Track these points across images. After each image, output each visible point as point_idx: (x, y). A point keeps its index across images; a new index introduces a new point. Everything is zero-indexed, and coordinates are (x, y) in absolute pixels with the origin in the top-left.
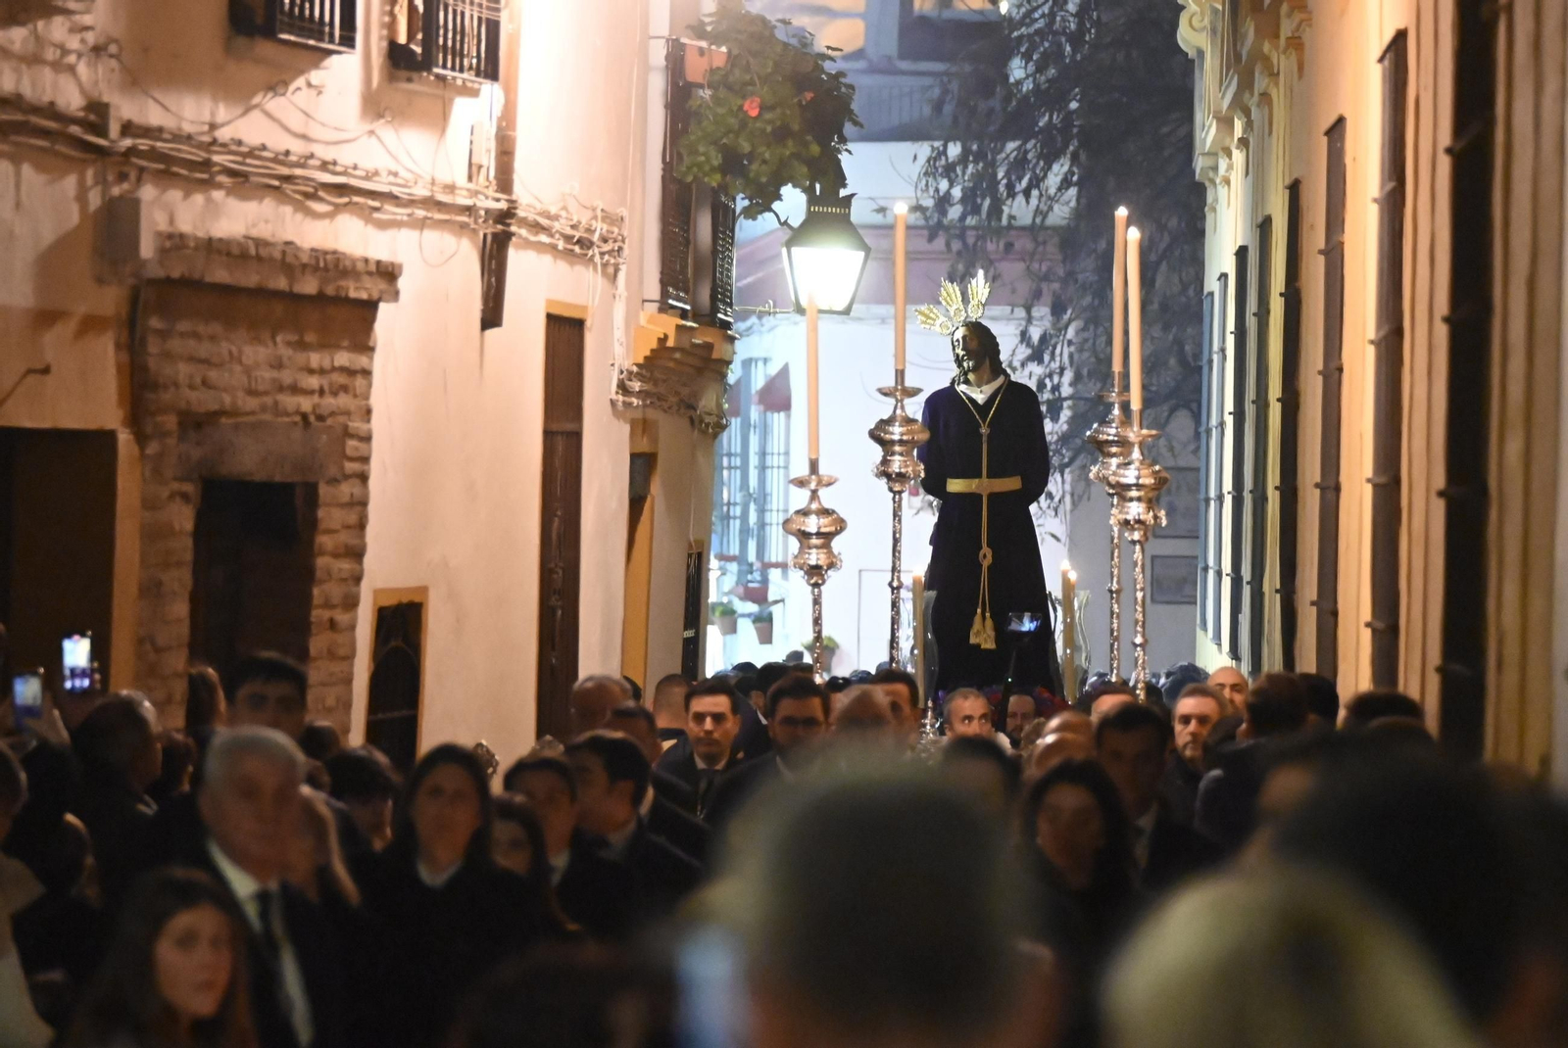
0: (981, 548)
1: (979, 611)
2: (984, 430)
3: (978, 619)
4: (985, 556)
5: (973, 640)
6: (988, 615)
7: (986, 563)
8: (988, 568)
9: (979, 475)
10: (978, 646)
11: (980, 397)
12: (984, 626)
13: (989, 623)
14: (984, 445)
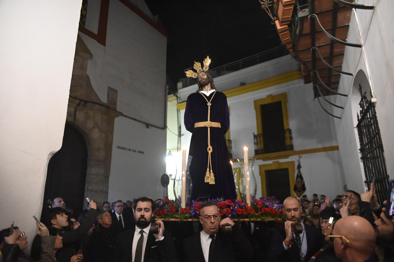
0: (208, 146)
1: (208, 169)
2: (209, 104)
3: (208, 173)
4: (209, 149)
5: (206, 181)
6: (211, 171)
7: (210, 152)
9: (206, 121)
10: (208, 183)
11: (208, 95)
12: (210, 175)
13: (212, 174)
14: (209, 110)
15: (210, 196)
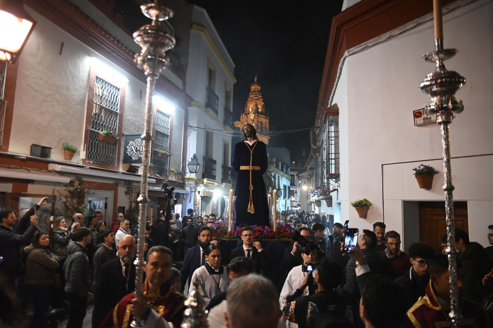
1: (250, 203)
2: (251, 152)
3: (249, 205)
4: (251, 187)
5: (248, 211)
8: (252, 190)
9: (249, 165)
10: (250, 213)
11: (251, 144)
13: (253, 206)
14: (251, 157)
15: (248, 223)
